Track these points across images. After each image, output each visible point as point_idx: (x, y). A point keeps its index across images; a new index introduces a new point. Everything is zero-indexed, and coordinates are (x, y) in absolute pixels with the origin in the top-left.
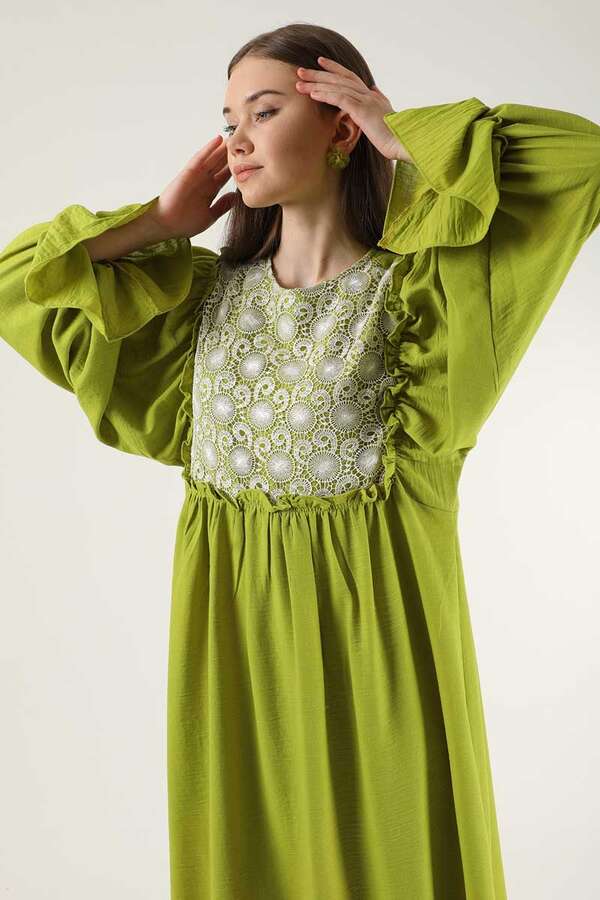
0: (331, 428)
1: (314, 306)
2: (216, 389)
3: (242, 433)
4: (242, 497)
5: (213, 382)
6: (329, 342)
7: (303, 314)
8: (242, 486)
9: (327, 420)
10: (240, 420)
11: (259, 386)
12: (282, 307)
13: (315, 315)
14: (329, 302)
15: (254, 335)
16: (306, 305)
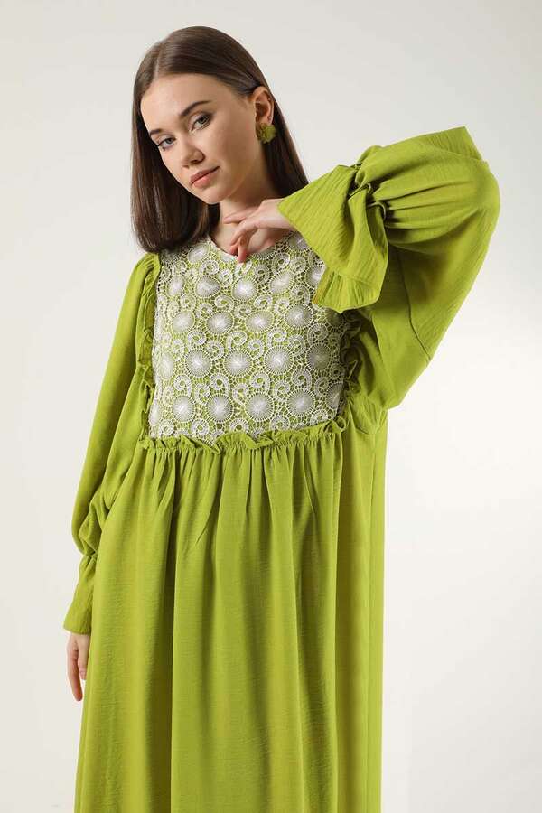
0: (307, 368)
1: (269, 267)
2: (189, 347)
3: (219, 383)
4: (222, 440)
5: (184, 342)
6: (292, 294)
7: (261, 275)
8: (220, 430)
9: (303, 361)
10: (217, 371)
11: (230, 338)
12: (241, 272)
13: (271, 274)
14: (281, 262)
15: (213, 298)
16: (262, 267)
